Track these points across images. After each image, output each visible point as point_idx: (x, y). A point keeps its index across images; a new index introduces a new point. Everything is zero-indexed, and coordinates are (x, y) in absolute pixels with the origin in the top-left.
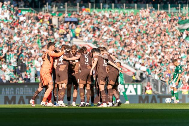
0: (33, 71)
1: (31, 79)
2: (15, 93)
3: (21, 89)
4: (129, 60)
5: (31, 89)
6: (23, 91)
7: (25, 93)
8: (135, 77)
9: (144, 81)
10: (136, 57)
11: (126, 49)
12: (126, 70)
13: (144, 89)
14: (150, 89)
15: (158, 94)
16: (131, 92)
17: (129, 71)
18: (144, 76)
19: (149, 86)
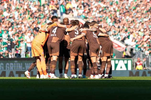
0: (23, 46)
1: (21, 54)
2: (5, 68)
3: (11, 64)
4: (119, 36)
5: (21, 64)
6: (13, 67)
7: (15, 69)
8: (126, 53)
9: (134, 57)
10: (126, 32)
11: (117, 25)
12: (117, 46)
13: (135, 64)
14: (140, 64)
15: (149, 69)
16: (121, 68)
17: (119, 46)
18: (134, 52)
19: (140, 62)
